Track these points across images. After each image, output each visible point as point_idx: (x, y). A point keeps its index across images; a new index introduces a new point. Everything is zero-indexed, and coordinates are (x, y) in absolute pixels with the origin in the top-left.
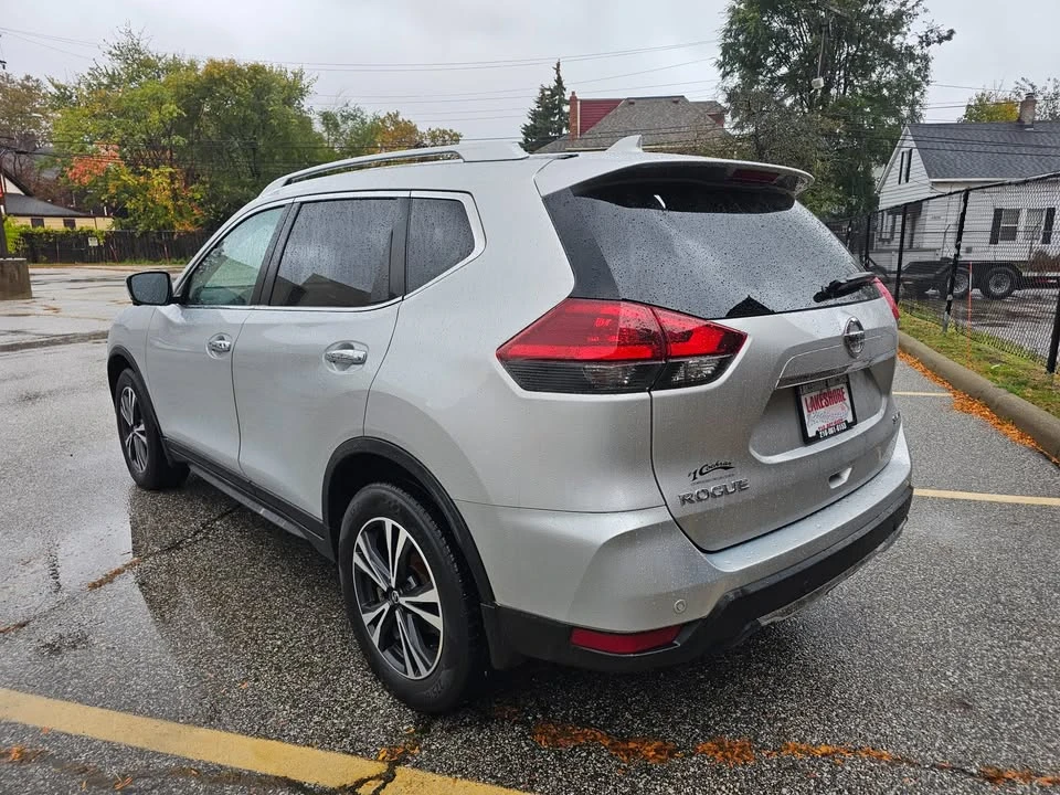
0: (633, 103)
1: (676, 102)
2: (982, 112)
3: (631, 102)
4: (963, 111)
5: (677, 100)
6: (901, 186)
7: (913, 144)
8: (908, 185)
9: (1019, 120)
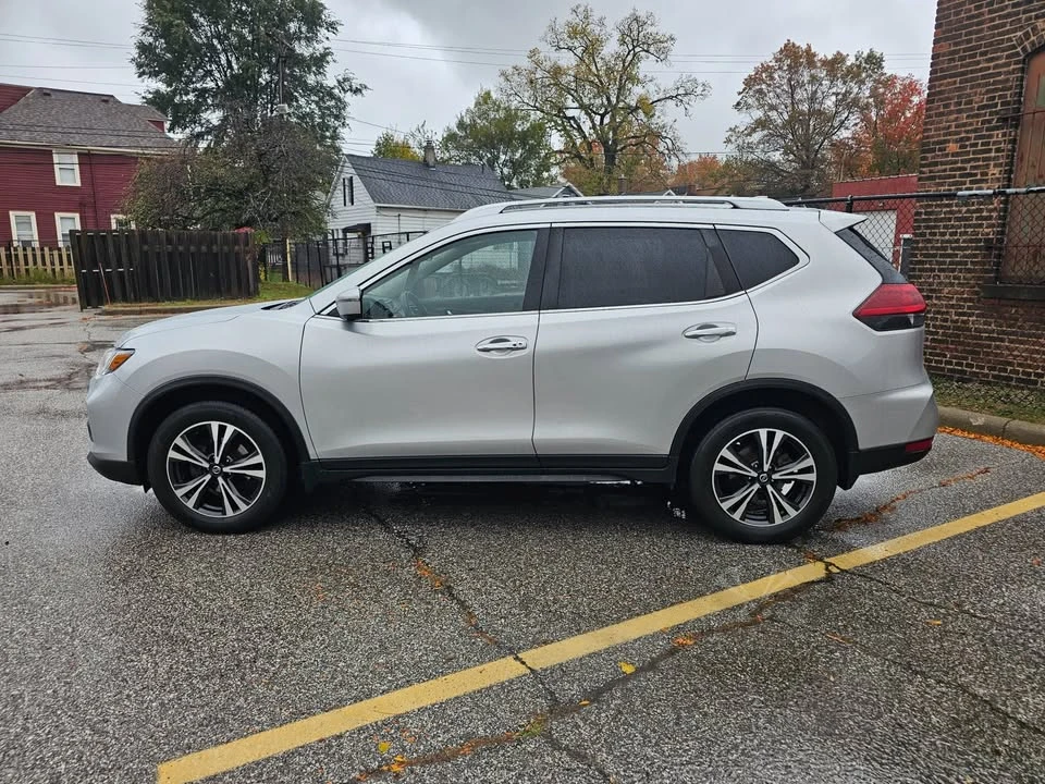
0: (49, 95)
1: (106, 101)
2: (389, 150)
3: (45, 93)
4: (373, 148)
5: (107, 99)
6: (346, 208)
7: (353, 171)
8: (353, 207)
9: (425, 160)
